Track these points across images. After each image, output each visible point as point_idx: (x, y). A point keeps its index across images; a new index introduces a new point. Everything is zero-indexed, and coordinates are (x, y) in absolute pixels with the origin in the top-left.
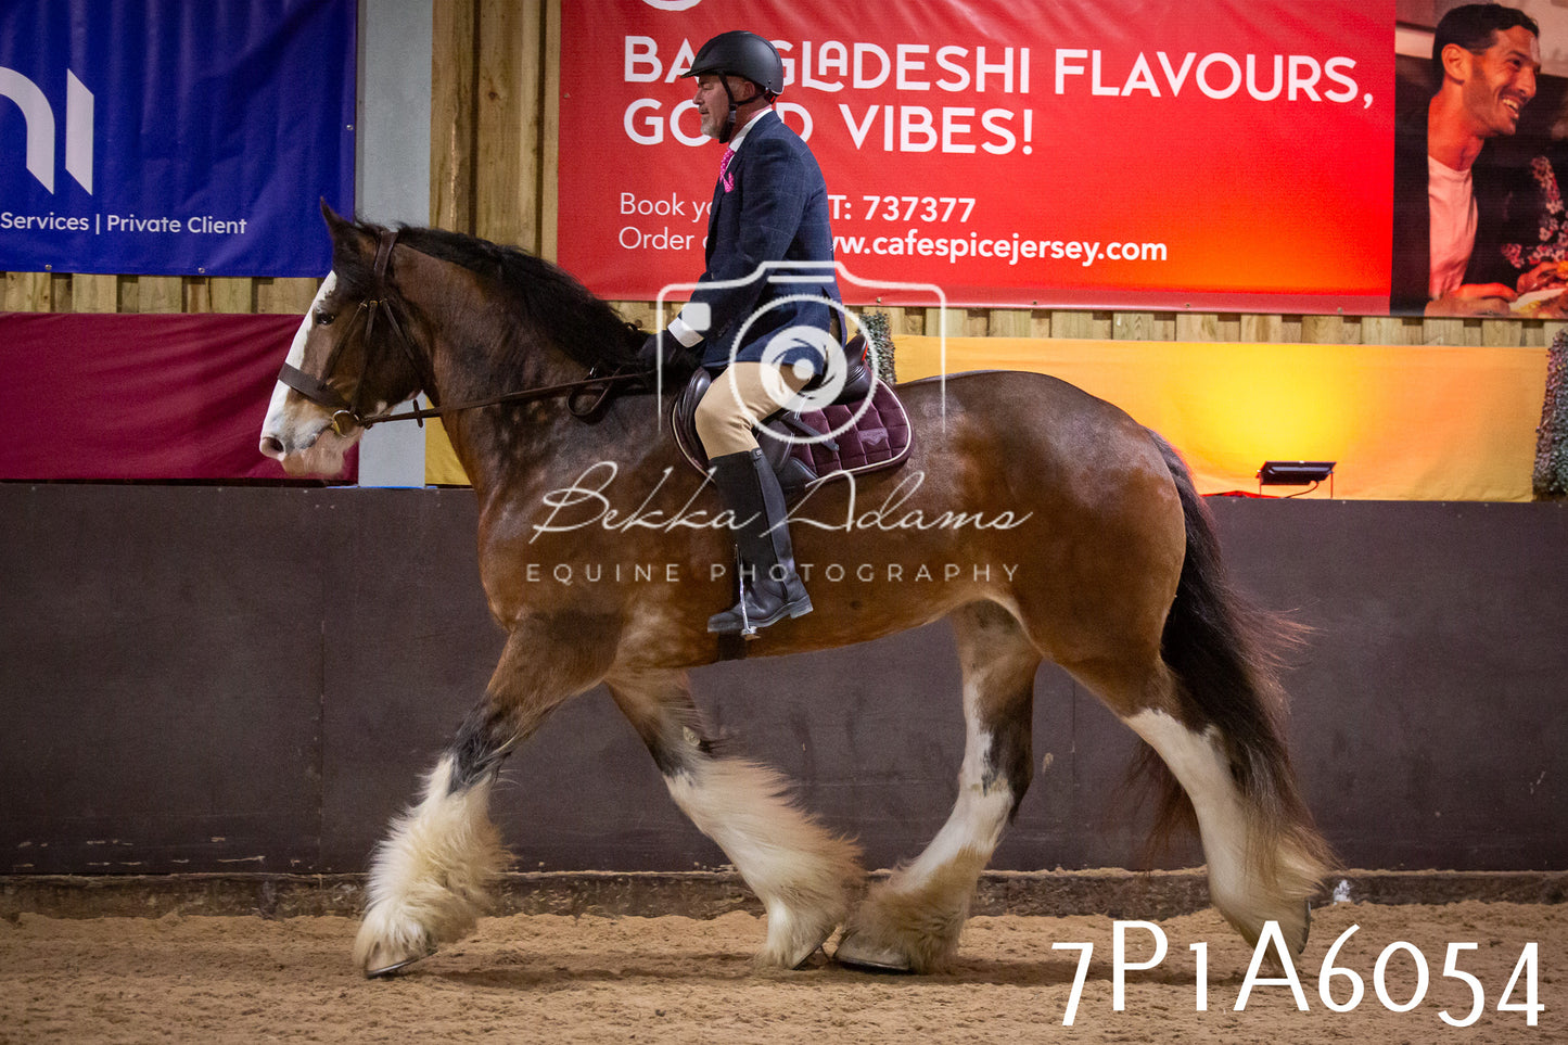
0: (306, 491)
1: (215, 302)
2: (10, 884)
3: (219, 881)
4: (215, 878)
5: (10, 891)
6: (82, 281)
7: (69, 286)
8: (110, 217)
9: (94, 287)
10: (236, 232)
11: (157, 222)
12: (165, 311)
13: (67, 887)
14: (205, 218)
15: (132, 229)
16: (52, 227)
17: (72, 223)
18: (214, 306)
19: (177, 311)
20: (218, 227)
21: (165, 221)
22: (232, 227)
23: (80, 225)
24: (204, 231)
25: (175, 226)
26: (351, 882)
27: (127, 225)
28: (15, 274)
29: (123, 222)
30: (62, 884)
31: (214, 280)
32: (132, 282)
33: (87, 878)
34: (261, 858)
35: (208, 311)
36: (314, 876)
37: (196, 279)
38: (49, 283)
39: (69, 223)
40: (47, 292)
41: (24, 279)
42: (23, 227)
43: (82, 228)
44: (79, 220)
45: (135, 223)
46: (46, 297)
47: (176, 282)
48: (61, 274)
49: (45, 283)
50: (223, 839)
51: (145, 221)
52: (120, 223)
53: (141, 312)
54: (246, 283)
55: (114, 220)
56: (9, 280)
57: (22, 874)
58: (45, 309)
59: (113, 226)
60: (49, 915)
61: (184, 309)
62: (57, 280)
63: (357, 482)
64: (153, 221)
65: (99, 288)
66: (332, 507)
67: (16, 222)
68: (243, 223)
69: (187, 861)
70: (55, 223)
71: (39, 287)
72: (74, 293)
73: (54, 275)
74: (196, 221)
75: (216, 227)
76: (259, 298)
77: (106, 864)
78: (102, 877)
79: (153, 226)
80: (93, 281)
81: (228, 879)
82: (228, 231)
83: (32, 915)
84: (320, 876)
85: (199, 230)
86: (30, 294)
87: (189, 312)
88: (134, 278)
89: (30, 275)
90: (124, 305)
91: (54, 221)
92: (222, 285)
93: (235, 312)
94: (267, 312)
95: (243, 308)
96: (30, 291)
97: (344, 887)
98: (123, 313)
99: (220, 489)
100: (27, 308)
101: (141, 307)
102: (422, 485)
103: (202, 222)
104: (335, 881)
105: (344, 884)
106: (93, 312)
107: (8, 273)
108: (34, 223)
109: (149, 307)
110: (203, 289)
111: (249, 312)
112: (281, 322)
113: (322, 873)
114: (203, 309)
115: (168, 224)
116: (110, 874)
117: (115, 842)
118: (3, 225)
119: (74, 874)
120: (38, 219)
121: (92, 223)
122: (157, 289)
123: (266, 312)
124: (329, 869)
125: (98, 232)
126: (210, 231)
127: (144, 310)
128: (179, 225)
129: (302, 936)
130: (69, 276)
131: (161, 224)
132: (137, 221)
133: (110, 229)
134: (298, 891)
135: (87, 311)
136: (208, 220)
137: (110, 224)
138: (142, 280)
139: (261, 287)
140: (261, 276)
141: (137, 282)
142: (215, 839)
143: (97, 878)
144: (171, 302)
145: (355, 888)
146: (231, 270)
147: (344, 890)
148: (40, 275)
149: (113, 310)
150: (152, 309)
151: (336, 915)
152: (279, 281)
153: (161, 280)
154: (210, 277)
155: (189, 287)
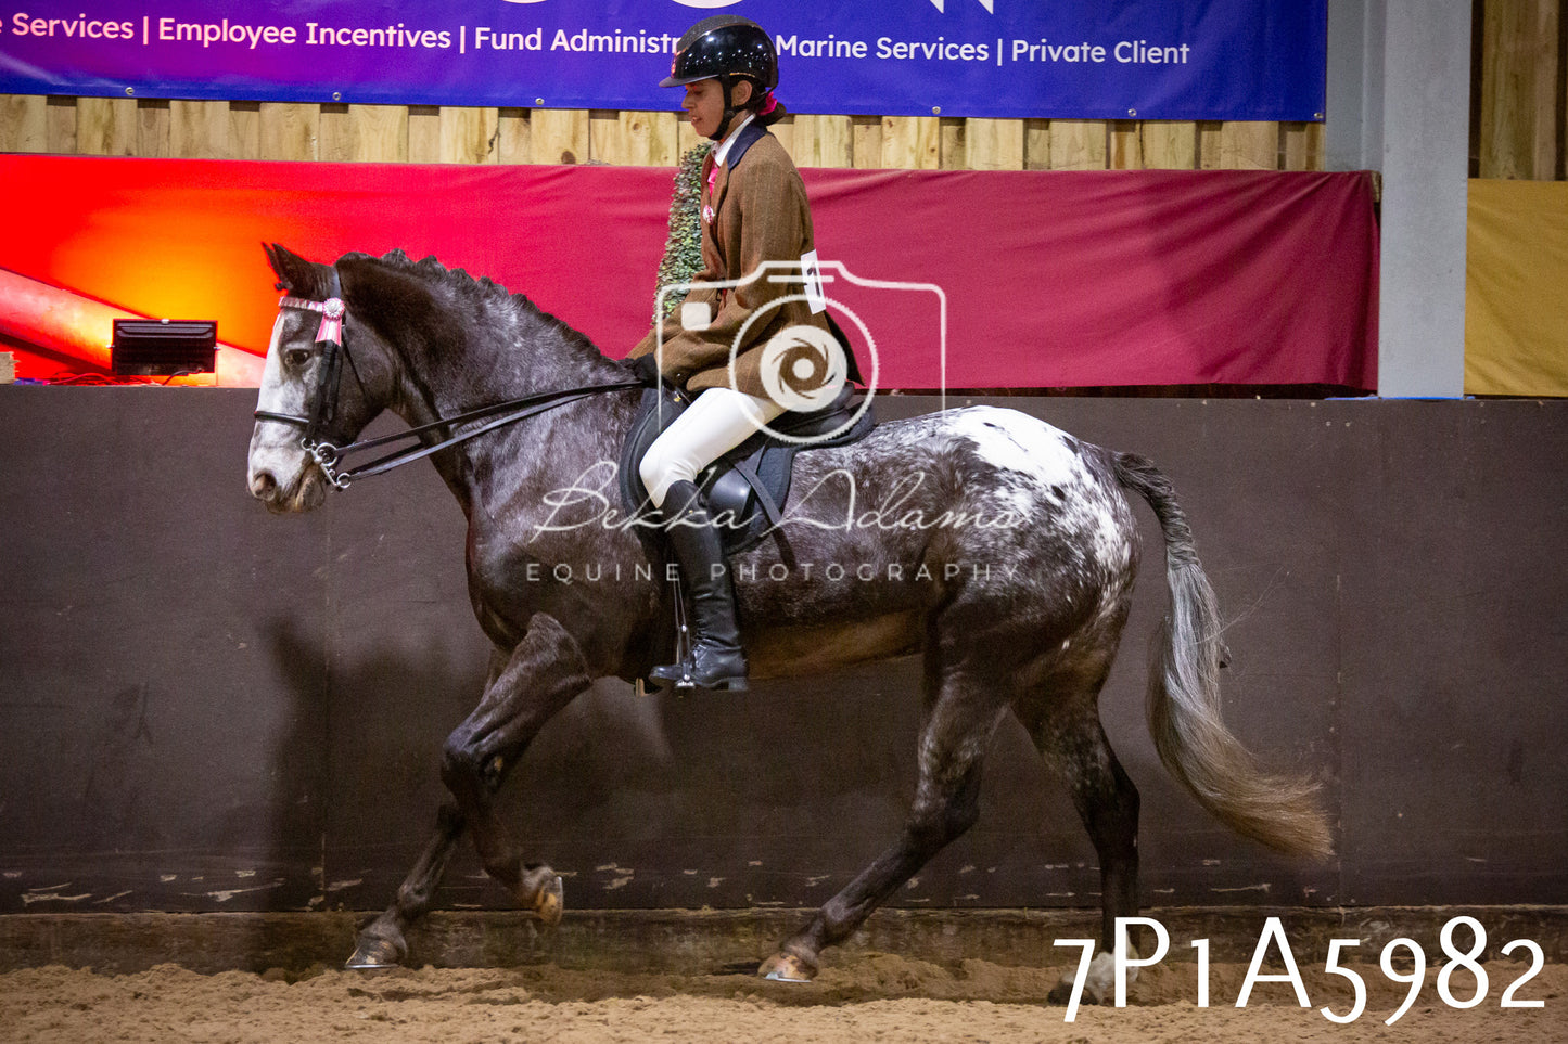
0: (1313, 404)
1: (1148, 153)
2: (950, 922)
3: (1213, 918)
4: (1210, 913)
5: (950, 930)
6: (978, 127)
7: (961, 135)
8: (1016, 43)
9: (994, 135)
10: (1176, 61)
11: (1076, 49)
12: (1084, 167)
13: (1023, 924)
14: (1136, 43)
15: (1044, 59)
16: (941, 57)
17: (966, 51)
18: (1147, 161)
19: (1100, 167)
20: (1154, 55)
21: (1085, 47)
22: (1171, 54)
23: (977, 54)
24: (1136, 60)
25: (1098, 53)
26: (1382, 919)
27: (1038, 53)
28: (891, 118)
29: (1033, 48)
30: (1015, 921)
31: (1148, 127)
32: (1041, 129)
33: (1045, 914)
34: (1265, 886)
35: (1139, 168)
36: (1335, 910)
37: (1121, 124)
38: (936, 131)
39: (962, 51)
40: (935, 143)
41: (904, 127)
42: (904, 56)
43: (978, 58)
44: (975, 47)
45: (1047, 49)
46: (933, 150)
47: (1098, 129)
48: (952, 119)
49: (931, 132)
50: (1217, 861)
51: (1061, 48)
52: (1029, 49)
53: (1055, 169)
54: (1187, 129)
55: (1020, 47)
56: (886, 127)
57: (966, 908)
58: (931, 165)
59: (1019, 54)
60: (999, 962)
61: (1108, 166)
62: (945, 127)
63: (1375, 392)
64: (1070, 47)
65: (1000, 137)
66: (1348, 425)
67: (896, 49)
68: (1185, 49)
69: (1172, 890)
70: (944, 52)
71: (924, 135)
72: (968, 142)
73: (945, 119)
74: (1123, 48)
75: (1150, 54)
76: (1203, 150)
77: (1070, 894)
78: (1064, 913)
79: (1071, 54)
80: (994, 126)
81: (1227, 916)
82: (1166, 61)
83: (980, 962)
84: (1342, 910)
85: (1128, 60)
86: (914, 147)
87: (1113, 167)
88: (1045, 123)
89: (913, 120)
90: (1029, 160)
91: (944, 48)
92: (1156, 132)
93: (1174, 168)
94: (1214, 167)
95: (1182, 163)
96: (912, 141)
97: (1372, 924)
98: (1029, 169)
99: (1205, 402)
100: (909, 165)
101: (1054, 161)
102: (1460, 395)
103: (1132, 48)
104: (1361, 917)
105: (1373, 920)
106: (992, 169)
107: (885, 118)
108: (919, 51)
109: (1064, 163)
110: (1130, 139)
111: (1191, 168)
112: (1244, 181)
113: (1343, 906)
114: (1131, 164)
115: (1089, 52)
116: (1074, 908)
117: (1080, 865)
118: (879, 54)
119: (1029, 908)
120: (924, 45)
121: (992, 51)
122: (1074, 137)
123: (1210, 169)
124: (1353, 901)
125: (1000, 64)
126: (1143, 61)
127: (1058, 166)
128: (1103, 53)
129: (1324, 990)
130: (961, 122)
131: (1081, 52)
132: (1050, 48)
133: (1015, 58)
134: (1315, 929)
135: (986, 168)
136: (1140, 46)
137: (1016, 52)
138: (1054, 125)
139: (1205, 134)
140: (1209, 119)
141: (1047, 128)
142: (1207, 862)
143: (1058, 913)
144: (1092, 155)
145: (1387, 925)
146: (1167, 113)
147: (1372, 929)
148: (926, 120)
149: (1019, 167)
150: (1068, 164)
151: (1363, 961)
152: (1230, 126)
153: (1079, 126)
154: (1142, 122)
155: (1113, 135)
